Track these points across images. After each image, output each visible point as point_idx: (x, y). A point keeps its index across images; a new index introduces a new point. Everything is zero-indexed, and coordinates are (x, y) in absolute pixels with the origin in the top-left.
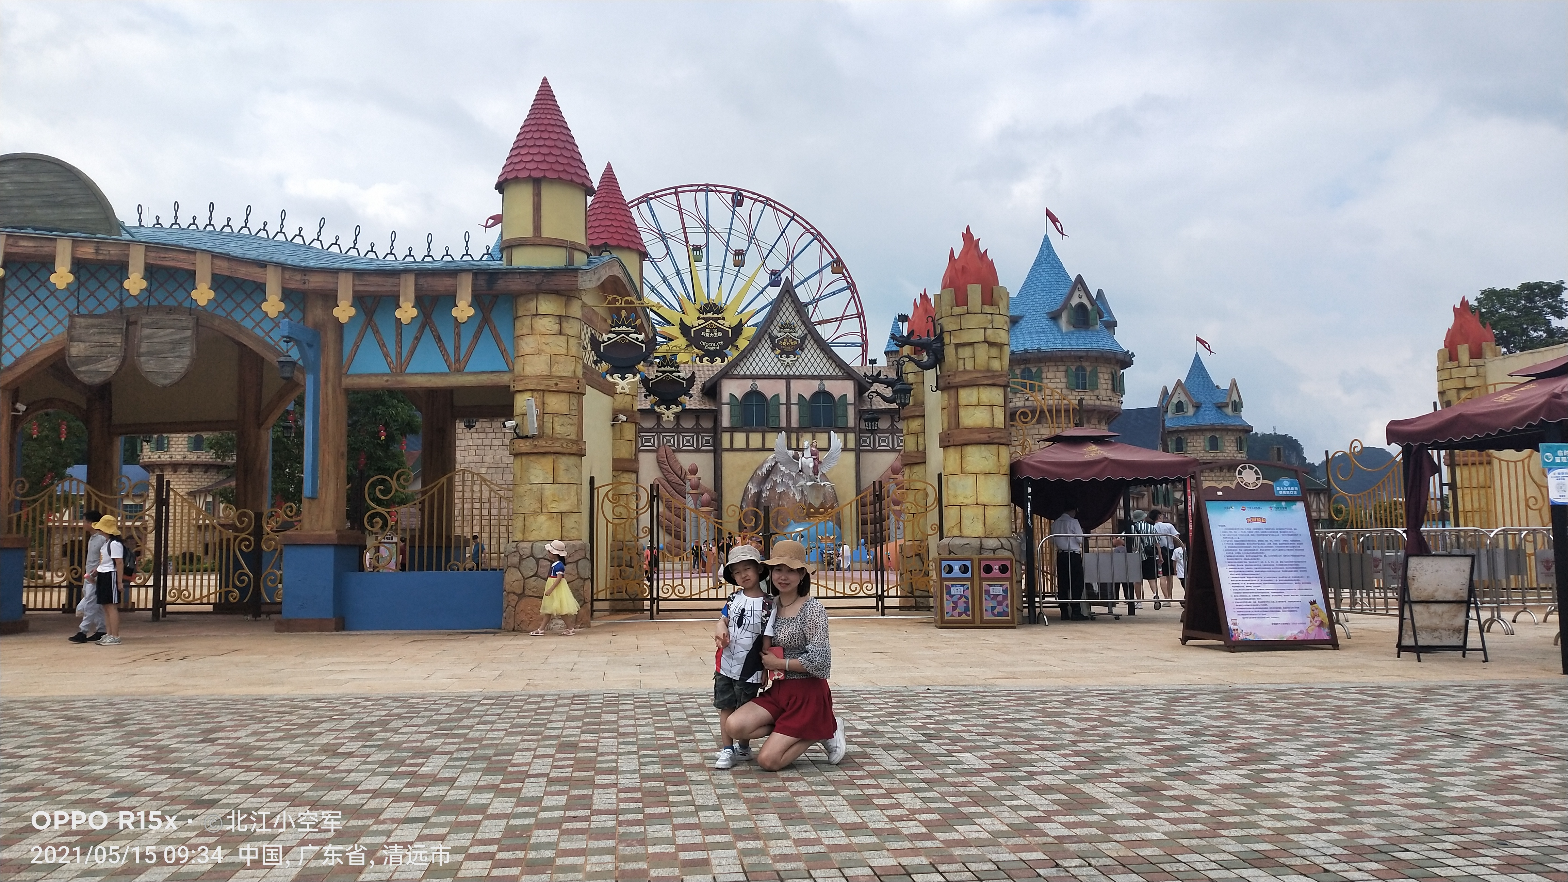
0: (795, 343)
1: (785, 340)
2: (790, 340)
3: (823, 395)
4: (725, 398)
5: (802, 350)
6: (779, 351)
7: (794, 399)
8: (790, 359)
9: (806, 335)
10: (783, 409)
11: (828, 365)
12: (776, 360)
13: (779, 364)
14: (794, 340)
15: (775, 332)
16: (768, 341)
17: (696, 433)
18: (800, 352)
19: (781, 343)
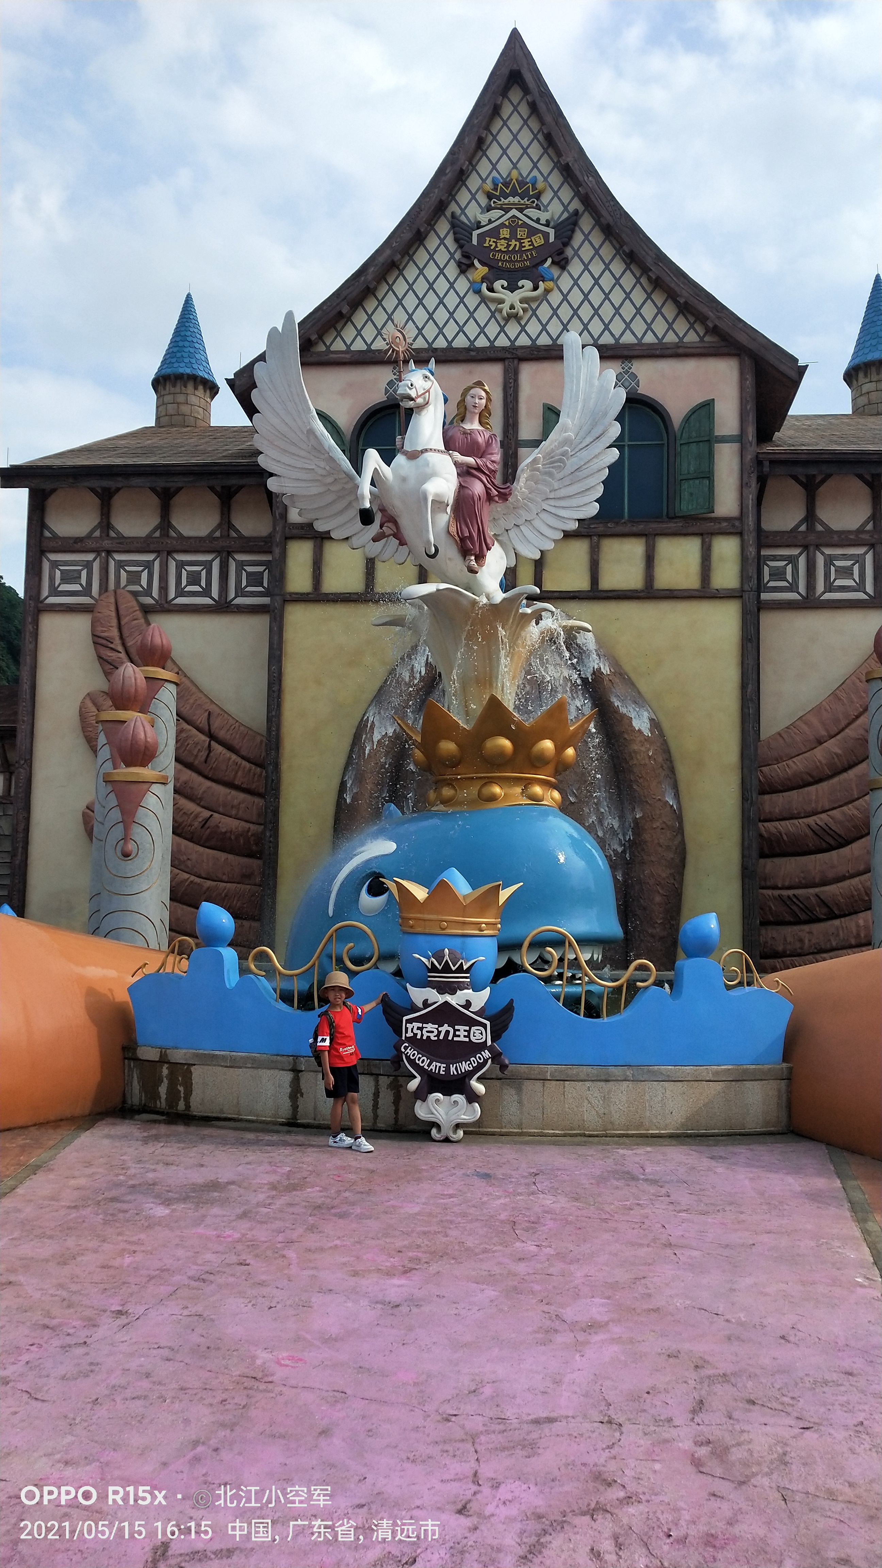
0: (538, 241)
1: (505, 233)
2: (521, 233)
5: (562, 264)
6: (481, 270)
7: (530, 426)
8: (518, 295)
9: (576, 213)
11: (649, 311)
12: (472, 300)
13: (483, 314)
14: (532, 232)
15: (473, 212)
16: (450, 241)
17: (218, 551)
18: (555, 272)
19: (489, 242)
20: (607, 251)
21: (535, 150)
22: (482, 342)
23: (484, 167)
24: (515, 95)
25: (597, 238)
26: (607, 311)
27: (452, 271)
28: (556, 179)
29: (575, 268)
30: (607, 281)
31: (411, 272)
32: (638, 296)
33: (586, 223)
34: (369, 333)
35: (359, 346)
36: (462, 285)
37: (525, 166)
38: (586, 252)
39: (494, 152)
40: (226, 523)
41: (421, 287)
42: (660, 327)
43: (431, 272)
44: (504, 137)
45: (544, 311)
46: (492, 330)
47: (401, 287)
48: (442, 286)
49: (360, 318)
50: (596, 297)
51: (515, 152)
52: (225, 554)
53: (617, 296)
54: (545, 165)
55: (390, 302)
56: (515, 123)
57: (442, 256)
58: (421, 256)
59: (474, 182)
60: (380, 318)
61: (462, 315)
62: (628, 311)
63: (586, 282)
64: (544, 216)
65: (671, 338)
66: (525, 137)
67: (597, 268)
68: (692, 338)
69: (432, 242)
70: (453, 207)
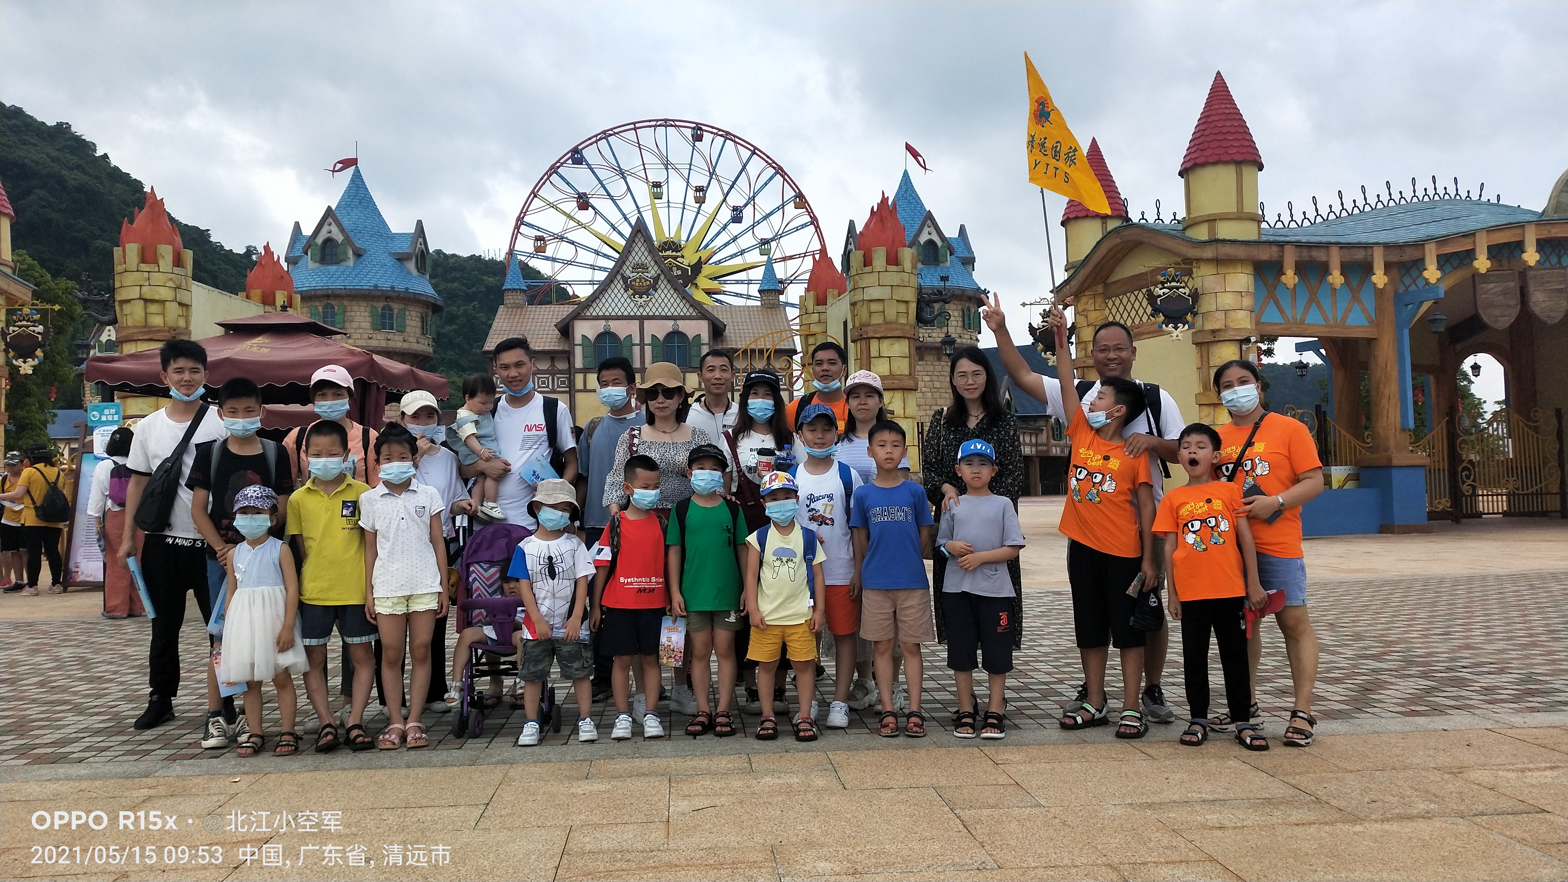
0: (648, 283)
1: (638, 280)
2: (643, 280)
3: (675, 335)
4: (578, 339)
5: (656, 290)
6: (631, 292)
7: (647, 340)
8: (643, 299)
9: (659, 275)
10: (636, 350)
11: (681, 305)
12: (629, 300)
13: (632, 305)
14: (646, 280)
16: (621, 281)
17: (551, 374)
18: (653, 292)
19: (633, 283)
20: (669, 286)
21: (646, 253)
22: (632, 314)
23: (631, 258)
24: (639, 235)
25: (665, 282)
26: (669, 305)
27: (622, 291)
28: (653, 263)
29: (659, 291)
30: (669, 296)
31: (610, 291)
32: (678, 300)
33: (662, 277)
34: (597, 310)
35: (594, 314)
36: (625, 295)
37: (643, 258)
38: (662, 286)
39: (634, 254)
40: (553, 365)
41: (613, 296)
42: (685, 310)
43: (616, 291)
44: (637, 249)
45: (651, 304)
46: (635, 310)
47: (607, 296)
48: (619, 296)
49: (594, 305)
50: (666, 300)
51: (640, 254)
52: (553, 375)
53: (672, 300)
54: (649, 258)
55: (604, 300)
56: (640, 244)
57: (619, 286)
58: (613, 286)
59: (628, 263)
60: (601, 305)
61: (626, 305)
62: (675, 305)
63: (663, 296)
64: (650, 275)
65: (688, 314)
66: (643, 249)
67: (666, 291)
68: (694, 314)
69: (616, 282)
70: (622, 271)
